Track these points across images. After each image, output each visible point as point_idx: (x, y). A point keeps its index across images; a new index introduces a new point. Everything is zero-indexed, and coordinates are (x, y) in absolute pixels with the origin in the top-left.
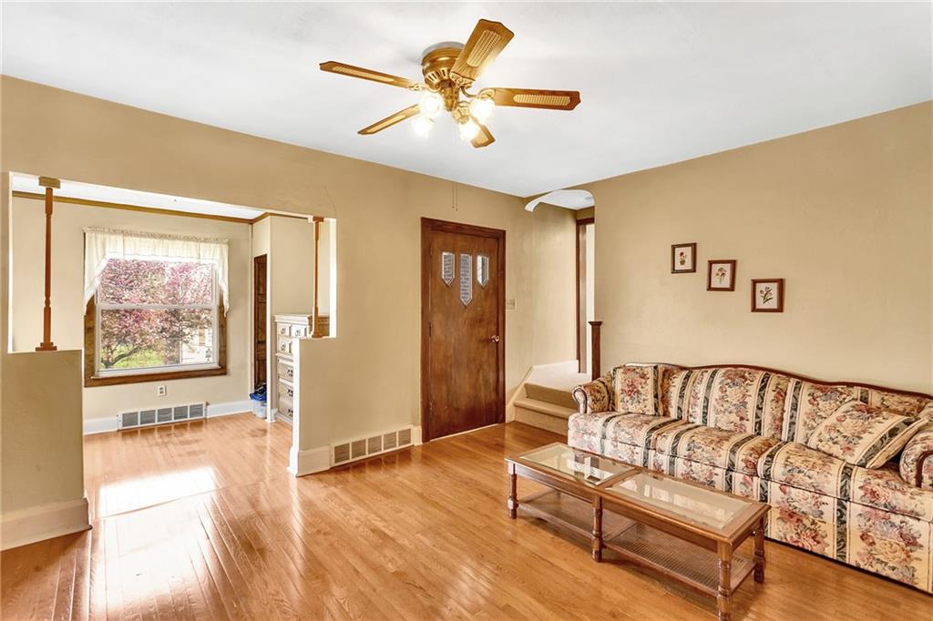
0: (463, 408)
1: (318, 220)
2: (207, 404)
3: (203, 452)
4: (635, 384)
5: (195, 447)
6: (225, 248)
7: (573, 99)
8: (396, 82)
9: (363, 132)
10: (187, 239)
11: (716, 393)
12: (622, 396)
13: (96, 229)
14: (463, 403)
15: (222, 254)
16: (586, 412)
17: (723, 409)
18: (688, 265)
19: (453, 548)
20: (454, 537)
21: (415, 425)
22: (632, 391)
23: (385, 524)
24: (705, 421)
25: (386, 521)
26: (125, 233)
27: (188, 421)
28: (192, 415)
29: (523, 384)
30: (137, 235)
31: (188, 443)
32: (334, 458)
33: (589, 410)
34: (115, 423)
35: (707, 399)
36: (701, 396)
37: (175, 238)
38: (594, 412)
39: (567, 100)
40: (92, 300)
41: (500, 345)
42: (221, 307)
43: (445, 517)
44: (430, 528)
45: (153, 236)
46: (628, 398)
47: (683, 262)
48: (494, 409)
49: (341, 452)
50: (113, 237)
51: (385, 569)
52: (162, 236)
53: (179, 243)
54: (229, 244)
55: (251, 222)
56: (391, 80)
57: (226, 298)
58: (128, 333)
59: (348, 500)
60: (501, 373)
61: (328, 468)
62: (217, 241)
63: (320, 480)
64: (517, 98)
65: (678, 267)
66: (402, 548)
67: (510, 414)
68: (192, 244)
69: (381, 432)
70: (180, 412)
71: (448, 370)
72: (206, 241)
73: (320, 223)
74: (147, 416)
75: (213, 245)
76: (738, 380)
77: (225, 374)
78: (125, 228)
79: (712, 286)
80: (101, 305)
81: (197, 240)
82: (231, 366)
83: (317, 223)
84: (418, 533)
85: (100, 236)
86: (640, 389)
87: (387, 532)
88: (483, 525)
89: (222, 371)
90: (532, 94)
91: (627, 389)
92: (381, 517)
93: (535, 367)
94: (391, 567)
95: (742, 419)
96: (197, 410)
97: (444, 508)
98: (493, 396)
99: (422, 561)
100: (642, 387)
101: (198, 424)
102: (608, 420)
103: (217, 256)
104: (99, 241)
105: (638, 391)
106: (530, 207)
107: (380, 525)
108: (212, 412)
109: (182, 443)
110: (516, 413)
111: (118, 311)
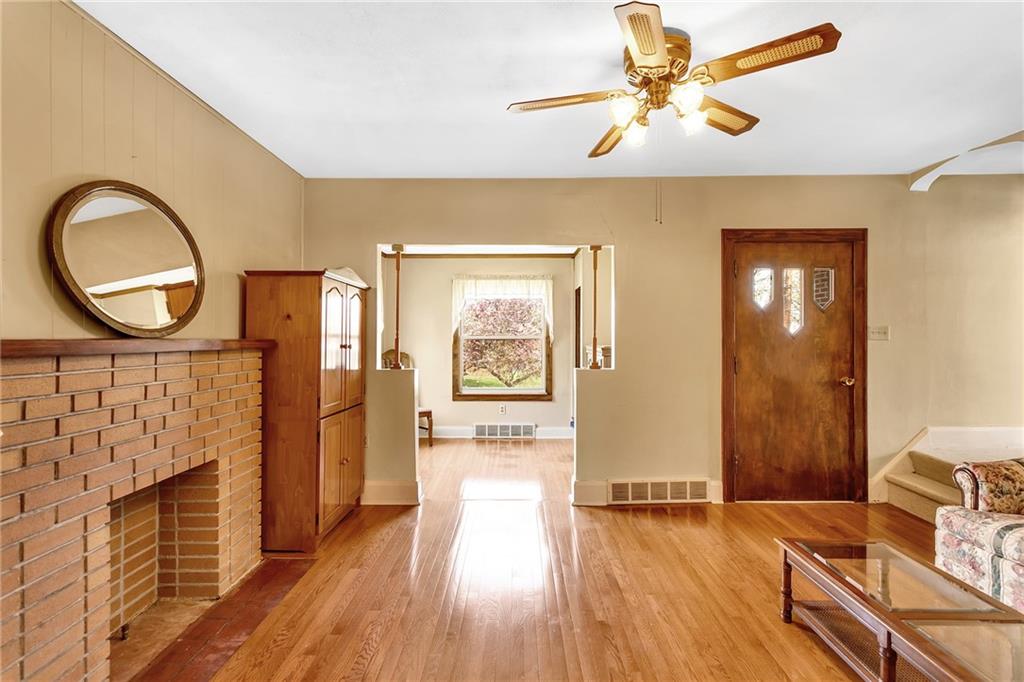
0: (788, 469)
1: (596, 248)
2: (536, 426)
3: (516, 466)
5: (513, 461)
6: (550, 283)
7: (827, 37)
8: (586, 99)
9: (594, 154)
10: (520, 278)
13: (459, 276)
14: (789, 463)
15: (547, 289)
16: (976, 507)
19: (678, 623)
20: (688, 613)
21: (712, 477)
23: (624, 573)
25: (626, 570)
26: (477, 277)
27: (521, 438)
28: (525, 434)
29: (905, 452)
30: (484, 279)
31: (511, 456)
32: (611, 494)
33: (982, 505)
34: (470, 432)
37: (512, 278)
38: (993, 510)
39: (817, 41)
40: (457, 331)
41: (857, 392)
42: (548, 337)
43: (693, 588)
44: (667, 595)
45: (495, 278)
48: (846, 479)
49: (619, 490)
50: (469, 281)
51: (594, 615)
52: (502, 277)
53: (514, 282)
54: (553, 279)
55: (573, 256)
56: (581, 99)
57: (551, 330)
58: (520, 361)
59: (604, 539)
60: (858, 431)
61: (605, 504)
62: (543, 277)
63: (591, 514)
64: (741, 64)
66: (623, 600)
67: (877, 491)
68: (523, 281)
69: (668, 478)
70: (516, 430)
71: (764, 417)
72: (534, 278)
73: (599, 252)
74: (493, 430)
75: (540, 281)
77: (550, 400)
78: (475, 273)
80: (464, 336)
81: (527, 278)
82: (556, 392)
83: (595, 252)
84: (651, 594)
85: (461, 281)
87: (620, 582)
88: (736, 614)
89: (549, 397)
90: (758, 52)
92: (624, 565)
93: (931, 429)
94: (600, 616)
96: (528, 430)
97: (700, 579)
98: (844, 460)
99: (636, 623)
101: (528, 443)
102: (1009, 528)
103: (544, 291)
104: (461, 285)
106: (922, 185)
107: (617, 572)
108: (540, 434)
109: (506, 456)
110: (889, 493)
111: (514, 340)
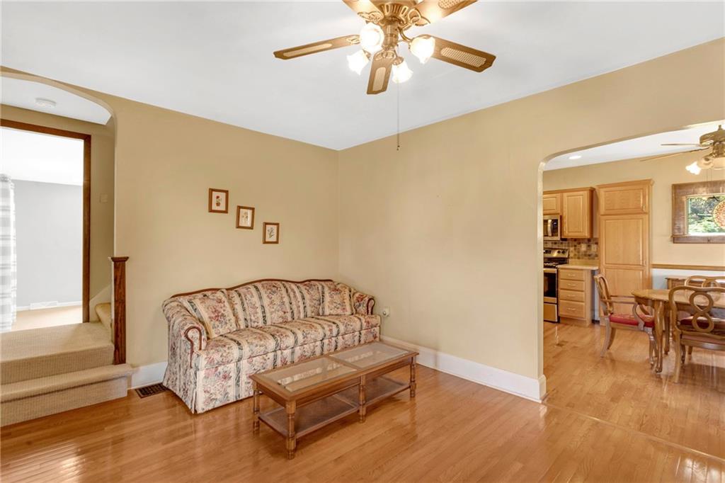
4: (217, 309)
11: (266, 302)
12: (212, 323)
16: (200, 349)
17: (273, 310)
18: (222, 208)
22: (218, 316)
24: (265, 321)
35: (263, 307)
36: (258, 305)
46: (217, 323)
47: (218, 204)
65: (214, 207)
76: (274, 289)
79: (240, 225)
86: (222, 312)
91: (213, 315)
95: (285, 313)
100: (224, 310)
102: (239, 344)
105: (223, 315)
